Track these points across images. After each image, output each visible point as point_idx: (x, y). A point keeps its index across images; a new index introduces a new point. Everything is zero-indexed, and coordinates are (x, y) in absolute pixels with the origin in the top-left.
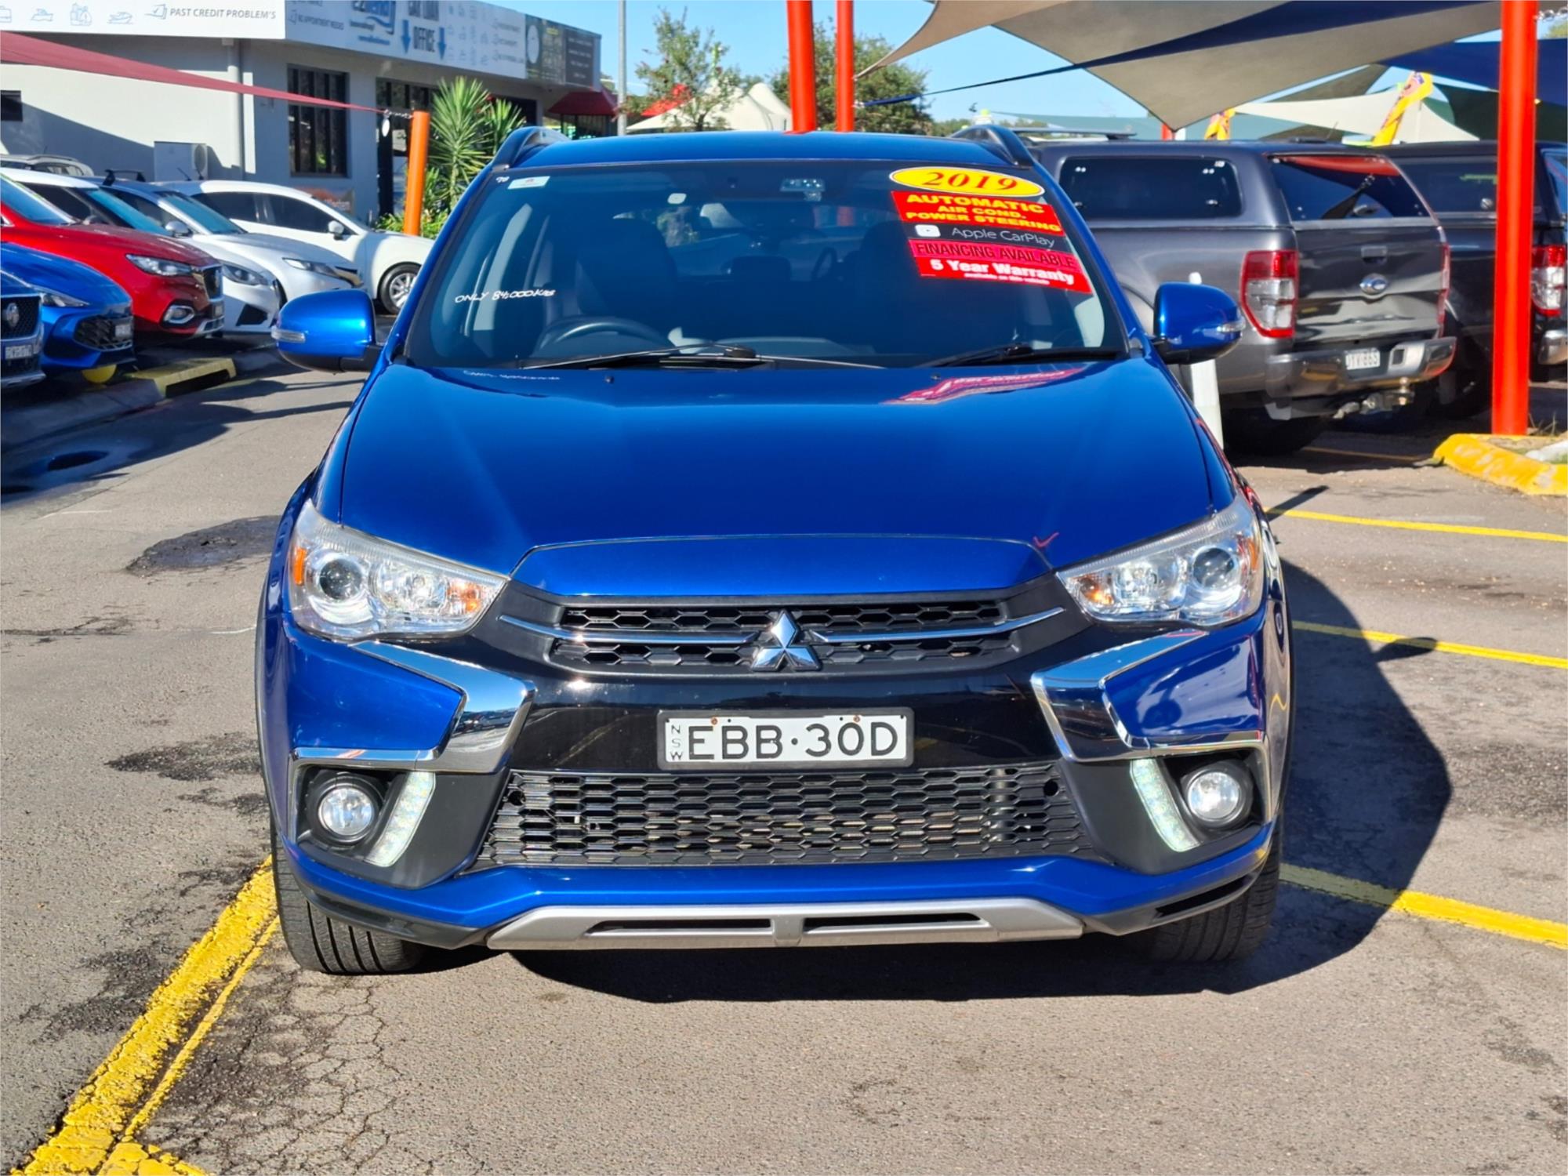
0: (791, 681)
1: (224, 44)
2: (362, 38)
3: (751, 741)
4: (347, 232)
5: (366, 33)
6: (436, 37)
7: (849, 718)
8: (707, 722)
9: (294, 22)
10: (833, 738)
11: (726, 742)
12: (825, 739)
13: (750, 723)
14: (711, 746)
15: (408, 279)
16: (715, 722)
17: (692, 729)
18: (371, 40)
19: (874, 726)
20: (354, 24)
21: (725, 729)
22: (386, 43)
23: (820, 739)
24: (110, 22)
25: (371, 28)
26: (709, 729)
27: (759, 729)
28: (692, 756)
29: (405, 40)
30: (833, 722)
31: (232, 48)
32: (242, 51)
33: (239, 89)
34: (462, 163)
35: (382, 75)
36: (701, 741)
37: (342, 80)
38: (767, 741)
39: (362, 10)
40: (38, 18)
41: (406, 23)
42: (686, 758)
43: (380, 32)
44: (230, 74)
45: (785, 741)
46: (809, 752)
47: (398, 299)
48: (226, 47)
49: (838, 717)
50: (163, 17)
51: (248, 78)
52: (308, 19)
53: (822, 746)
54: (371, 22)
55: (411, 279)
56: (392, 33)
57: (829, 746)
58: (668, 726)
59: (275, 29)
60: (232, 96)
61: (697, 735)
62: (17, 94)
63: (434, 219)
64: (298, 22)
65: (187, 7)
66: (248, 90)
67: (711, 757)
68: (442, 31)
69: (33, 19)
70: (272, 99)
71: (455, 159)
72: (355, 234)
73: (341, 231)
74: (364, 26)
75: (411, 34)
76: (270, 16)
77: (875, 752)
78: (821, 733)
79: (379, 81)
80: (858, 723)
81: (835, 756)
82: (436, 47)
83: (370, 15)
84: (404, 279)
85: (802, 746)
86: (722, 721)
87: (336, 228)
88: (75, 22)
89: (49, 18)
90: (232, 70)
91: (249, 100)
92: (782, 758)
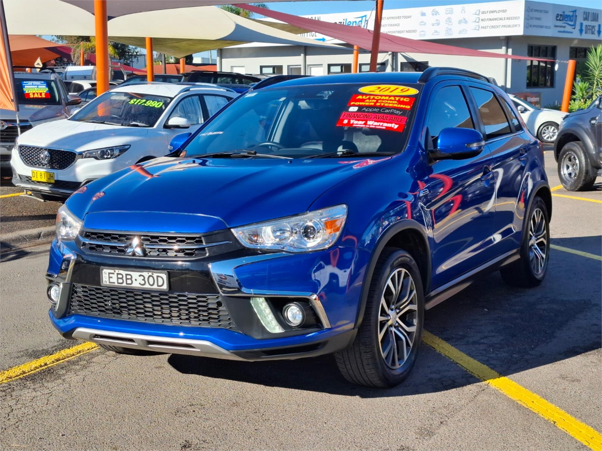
0: (136, 260)
1: (501, 38)
2: (559, 32)
3: (124, 279)
4: (526, 110)
5: (562, 29)
6: (597, 28)
7: (150, 274)
8: (112, 271)
9: (528, 28)
10: (146, 280)
11: (118, 278)
12: (144, 280)
13: (124, 272)
14: (114, 279)
15: (550, 128)
16: (115, 271)
17: (109, 273)
18: (564, 32)
19: (158, 277)
20: (556, 26)
21: (118, 274)
22: (572, 33)
23: (143, 280)
24: (459, 33)
25: (564, 27)
26: (113, 273)
27: (126, 275)
28: (110, 282)
29: (581, 31)
30: (146, 274)
31: (504, 40)
32: (508, 41)
33: (506, 56)
34: (599, 80)
35: (572, 46)
36: (112, 277)
37: (554, 49)
38: (129, 279)
39: (560, 20)
40: (434, 34)
41: (581, 24)
42: (108, 283)
43: (568, 28)
44: (502, 51)
45: (133, 279)
46: (140, 284)
47: (545, 136)
48: (502, 40)
49: (147, 273)
50: (478, 30)
51: (510, 51)
52: (534, 26)
53: (143, 282)
54: (563, 25)
55: (551, 128)
56: (574, 28)
57: (145, 282)
58: (103, 271)
59: (519, 31)
60: (503, 60)
61: (111, 275)
62: (427, 62)
63: (585, 103)
64: (530, 28)
65: (486, 25)
66: (510, 57)
67: (114, 283)
68: (600, 26)
69: (432, 34)
70: (520, 60)
71: (596, 78)
72: (529, 110)
73: (523, 110)
74: (561, 27)
75: (584, 28)
76: (518, 26)
77: (158, 286)
78: (143, 278)
79: (572, 48)
80: (153, 276)
81: (147, 286)
82: (596, 32)
83: (564, 22)
84: (548, 128)
85: (138, 281)
86: (117, 271)
87: (521, 109)
88: (447, 34)
89: (437, 33)
90: (504, 48)
91: (510, 61)
92: (133, 285)
